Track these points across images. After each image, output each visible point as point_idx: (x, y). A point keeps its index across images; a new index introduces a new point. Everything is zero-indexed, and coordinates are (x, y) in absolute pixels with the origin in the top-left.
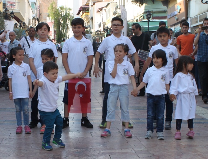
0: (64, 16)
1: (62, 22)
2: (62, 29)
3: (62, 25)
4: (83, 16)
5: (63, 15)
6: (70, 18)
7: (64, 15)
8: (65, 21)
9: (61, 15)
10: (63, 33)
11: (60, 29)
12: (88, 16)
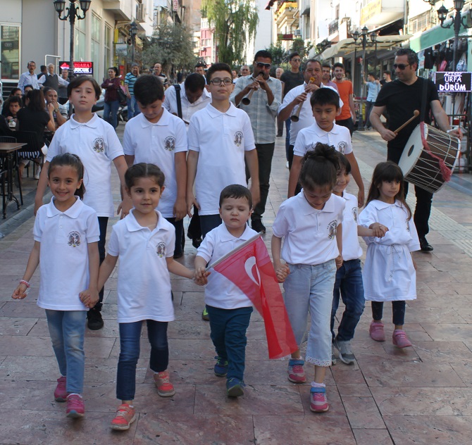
0: (236, 13)
1: (233, 26)
2: (231, 43)
3: (231, 33)
4: (280, 10)
5: (234, 11)
6: (249, 17)
7: (237, 10)
8: (239, 26)
9: (231, 10)
10: (234, 51)
11: (229, 42)
12: (293, 10)
